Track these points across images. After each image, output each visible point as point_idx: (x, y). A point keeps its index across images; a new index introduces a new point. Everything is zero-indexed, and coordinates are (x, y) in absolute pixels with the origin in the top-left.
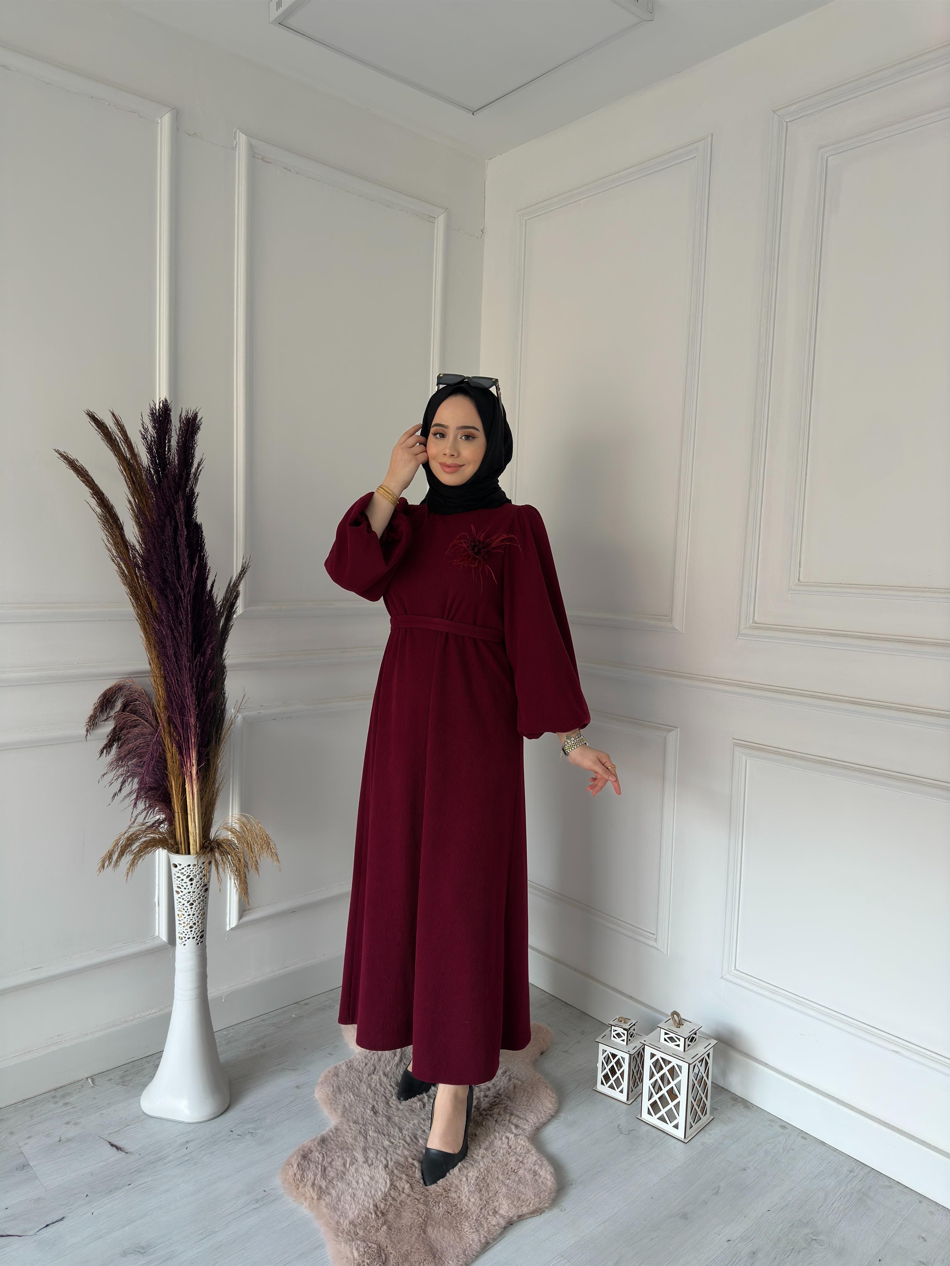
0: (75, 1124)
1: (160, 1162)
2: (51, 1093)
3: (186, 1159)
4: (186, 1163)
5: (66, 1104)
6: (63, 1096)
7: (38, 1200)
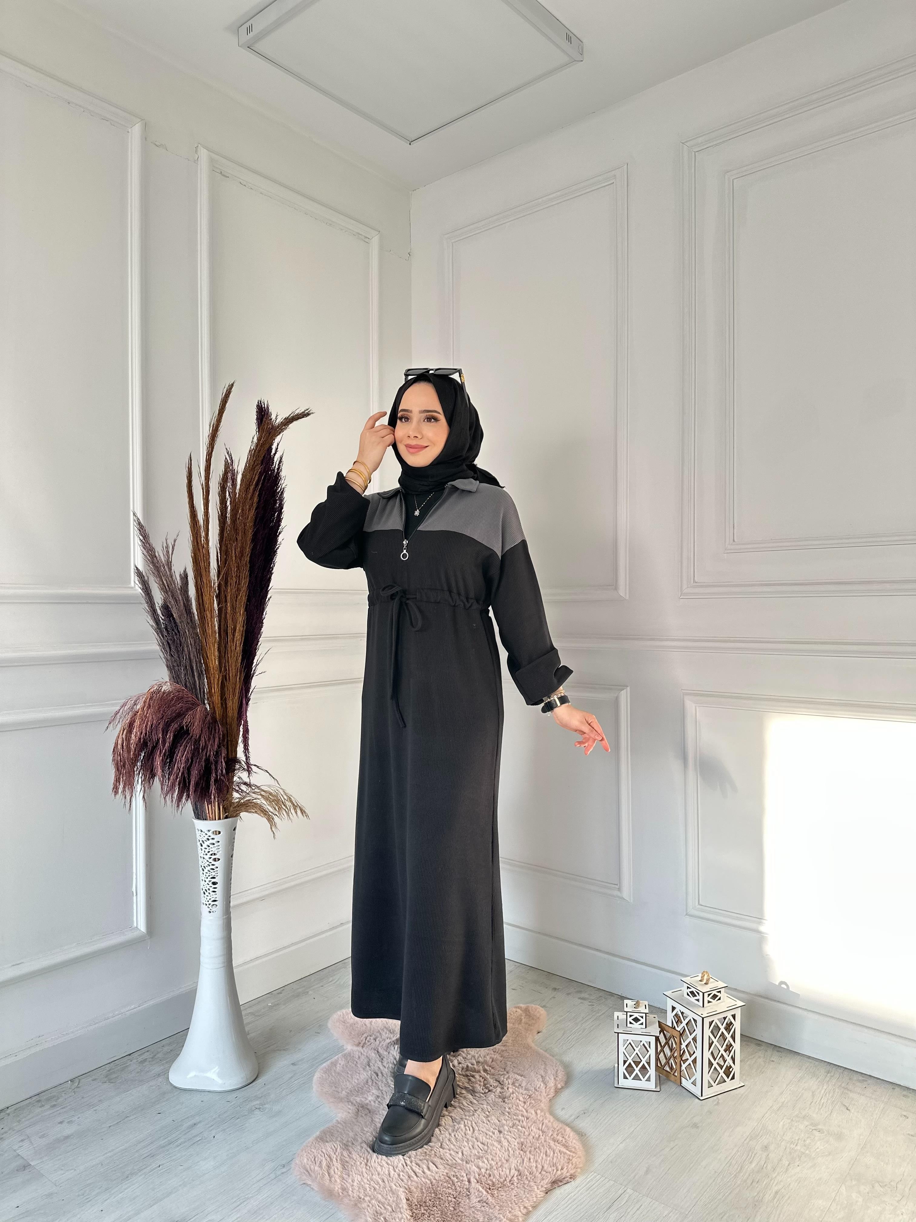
0: (68, 1122)
1: (171, 1145)
2: (34, 1098)
3: (199, 1139)
4: (199, 1142)
5: (54, 1106)
6: (48, 1100)
7: (50, 1195)
